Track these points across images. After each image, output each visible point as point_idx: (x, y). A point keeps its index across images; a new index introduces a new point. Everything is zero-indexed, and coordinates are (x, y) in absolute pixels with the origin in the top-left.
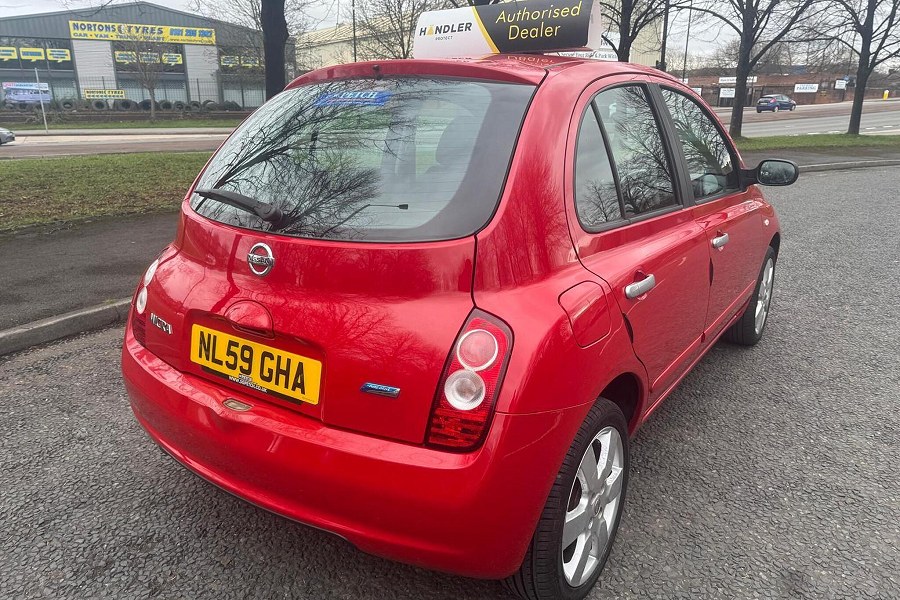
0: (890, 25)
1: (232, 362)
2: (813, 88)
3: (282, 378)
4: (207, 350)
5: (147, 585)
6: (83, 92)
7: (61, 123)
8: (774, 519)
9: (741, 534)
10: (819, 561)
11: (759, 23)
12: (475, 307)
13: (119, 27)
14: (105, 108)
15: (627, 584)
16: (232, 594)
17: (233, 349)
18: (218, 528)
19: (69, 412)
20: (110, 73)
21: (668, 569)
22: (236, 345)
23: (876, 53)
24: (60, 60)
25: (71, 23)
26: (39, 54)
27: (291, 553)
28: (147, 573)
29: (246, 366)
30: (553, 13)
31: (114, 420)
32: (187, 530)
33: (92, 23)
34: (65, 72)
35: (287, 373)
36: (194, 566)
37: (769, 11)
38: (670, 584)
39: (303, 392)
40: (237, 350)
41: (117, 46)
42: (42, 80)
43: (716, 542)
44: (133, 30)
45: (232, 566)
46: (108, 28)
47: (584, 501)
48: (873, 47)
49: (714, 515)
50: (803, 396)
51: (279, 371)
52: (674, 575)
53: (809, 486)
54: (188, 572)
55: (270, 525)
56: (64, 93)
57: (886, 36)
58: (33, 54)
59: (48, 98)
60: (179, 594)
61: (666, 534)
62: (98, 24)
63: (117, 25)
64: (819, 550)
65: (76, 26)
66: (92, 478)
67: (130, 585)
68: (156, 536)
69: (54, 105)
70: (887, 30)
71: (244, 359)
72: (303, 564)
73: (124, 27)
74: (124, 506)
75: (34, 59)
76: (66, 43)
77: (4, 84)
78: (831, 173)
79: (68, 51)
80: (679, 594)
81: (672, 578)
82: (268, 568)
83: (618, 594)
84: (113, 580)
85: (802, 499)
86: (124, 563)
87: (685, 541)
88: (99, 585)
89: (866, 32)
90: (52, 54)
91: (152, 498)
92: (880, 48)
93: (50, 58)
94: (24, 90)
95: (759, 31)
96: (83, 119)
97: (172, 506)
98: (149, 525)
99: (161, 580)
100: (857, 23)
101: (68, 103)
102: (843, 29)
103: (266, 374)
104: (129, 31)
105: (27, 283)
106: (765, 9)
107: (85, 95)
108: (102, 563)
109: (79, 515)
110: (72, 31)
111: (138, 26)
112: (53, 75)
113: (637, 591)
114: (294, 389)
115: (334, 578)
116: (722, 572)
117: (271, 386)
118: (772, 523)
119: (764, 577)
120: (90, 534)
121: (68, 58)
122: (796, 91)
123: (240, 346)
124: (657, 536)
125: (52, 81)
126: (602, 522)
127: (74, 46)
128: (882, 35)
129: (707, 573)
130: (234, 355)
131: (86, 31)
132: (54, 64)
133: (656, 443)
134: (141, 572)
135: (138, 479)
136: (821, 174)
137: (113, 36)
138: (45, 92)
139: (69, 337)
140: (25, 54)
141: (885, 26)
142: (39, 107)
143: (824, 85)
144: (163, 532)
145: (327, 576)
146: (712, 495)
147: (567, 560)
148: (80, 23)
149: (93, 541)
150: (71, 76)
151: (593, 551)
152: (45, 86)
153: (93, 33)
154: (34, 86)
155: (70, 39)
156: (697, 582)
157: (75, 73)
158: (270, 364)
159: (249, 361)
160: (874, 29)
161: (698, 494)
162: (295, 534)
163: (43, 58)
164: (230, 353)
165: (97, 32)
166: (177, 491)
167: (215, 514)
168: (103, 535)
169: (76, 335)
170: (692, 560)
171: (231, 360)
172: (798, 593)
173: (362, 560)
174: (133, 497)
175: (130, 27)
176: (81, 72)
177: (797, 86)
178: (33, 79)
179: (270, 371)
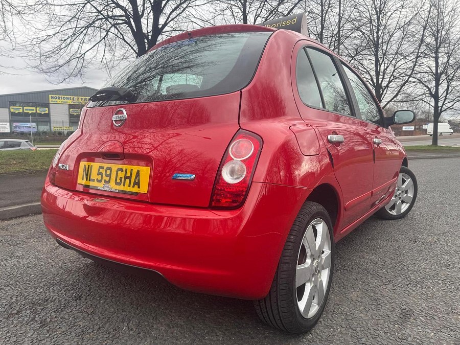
0: (447, 94)
1: (100, 179)
2: (412, 128)
3: (127, 181)
4: (87, 175)
5: (39, 322)
6: (52, 128)
7: (40, 142)
8: (424, 292)
9: (405, 299)
10: (456, 312)
11: (383, 91)
12: (240, 128)
13: (73, 98)
14: (63, 135)
15: (338, 323)
16: (92, 327)
17: (101, 171)
18: (88, 295)
19: (14, 246)
20: (67, 119)
21: (362, 315)
22: (103, 168)
23: (442, 107)
24: (43, 113)
25: (50, 96)
26: (33, 110)
27: (130, 307)
28: (41, 316)
29: (107, 179)
30: (282, 24)
31: (38, 249)
32: (70, 296)
33: (60, 96)
34: (45, 118)
35: (130, 178)
36: (70, 313)
37: (387, 86)
38: (364, 323)
39: (139, 187)
40: (103, 171)
41: (71, 106)
42: (33, 122)
43: (390, 303)
44: (80, 100)
45: (93, 313)
46: (67, 98)
47: (308, 261)
48: (440, 104)
49: (387, 290)
50: (429, 239)
51: (126, 177)
52: (367, 318)
53: (441, 277)
54: (66, 316)
55: (120, 294)
56: (43, 128)
57: (446, 99)
58: (30, 110)
59: (35, 130)
60: (58, 327)
61: (359, 299)
62: (63, 96)
63: (72, 97)
64: (454, 306)
65: (52, 97)
66: (19, 273)
67: (29, 322)
68: (50, 299)
69: (37, 134)
70: (446, 96)
71: (106, 175)
72: (137, 313)
73: (75, 98)
74: (35, 285)
75: (30, 112)
76: (47, 105)
77: (14, 123)
78: (426, 160)
79: (47, 109)
80: (371, 328)
81: (366, 320)
82: (115, 314)
83: (332, 327)
84: (19, 319)
85: (438, 283)
86: (29, 312)
87: (371, 303)
88: (10, 322)
89: (436, 97)
90: (39, 110)
91: (52, 282)
92: (443, 104)
93: (38, 112)
94: (23, 127)
95: (383, 96)
96: (51, 140)
97: (63, 286)
98: (47, 294)
99: (48, 320)
100: (431, 93)
101: (44, 133)
102: (424, 96)
103: (118, 181)
104: (78, 100)
105: (5, 193)
106: (385, 85)
107: (53, 129)
108: (15, 312)
109: (7, 289)
110: (50, 100)
111: (82, 97)
112: (39, 120)
113: (344, 326)
114: (133, 187)
115: (156, 319)
116: (396, 317)
117: (121, 188)
118: (423, 294)
119: (423, 319)
120: (11, 298)
121: (47, 112)
122: (403, 130)
123: (105, 168)
124: (354, 300)
125: (38, 123)
126: (319, 280)
127: (51, 107)
128: (444, 98)
129: (387, 318)
130: (101, 174)
131: (57, 100)
132: (40, 115)
133: (349, 259)
134: (37, 316)
135: (46, 274)
136: (421, 160)
137: (70, 102)
138: (34, 127)
139: (22, 216)
140: (26, 110)
141: (444, 95)
142: (30, 134)
143: (417, 127)
144: (55, 297)
145: (151, 318)
146: (384, 281)
147: (300, 299)
148: (54, 96)
149: (12, 301)
150: (48, 120)
151: (315, 300)
152: (34, 125)
153: (60, 100)
154: (29, 125)
155: (49, 103)
156: (382, 322)
157: (50, 119)
158: (121, 175)
159: (110, 176)
160: (440, 95)
161: (376, 281)
162: (134, 299)
163: (35, 112)
164: (99, 174)
165: (62, 100)
166: (67, 279)
167: (88, 289)
168: (19, 298)
169: (27, 215)
170: (377, 311)
171: (99, 177)
172: (446, 327)
173: (174, 311)
174: (41, 282)
175: (78, 98)
176: (53, 118)
177: (403, 127)
178: (29, 122)
179: (121, 178)
